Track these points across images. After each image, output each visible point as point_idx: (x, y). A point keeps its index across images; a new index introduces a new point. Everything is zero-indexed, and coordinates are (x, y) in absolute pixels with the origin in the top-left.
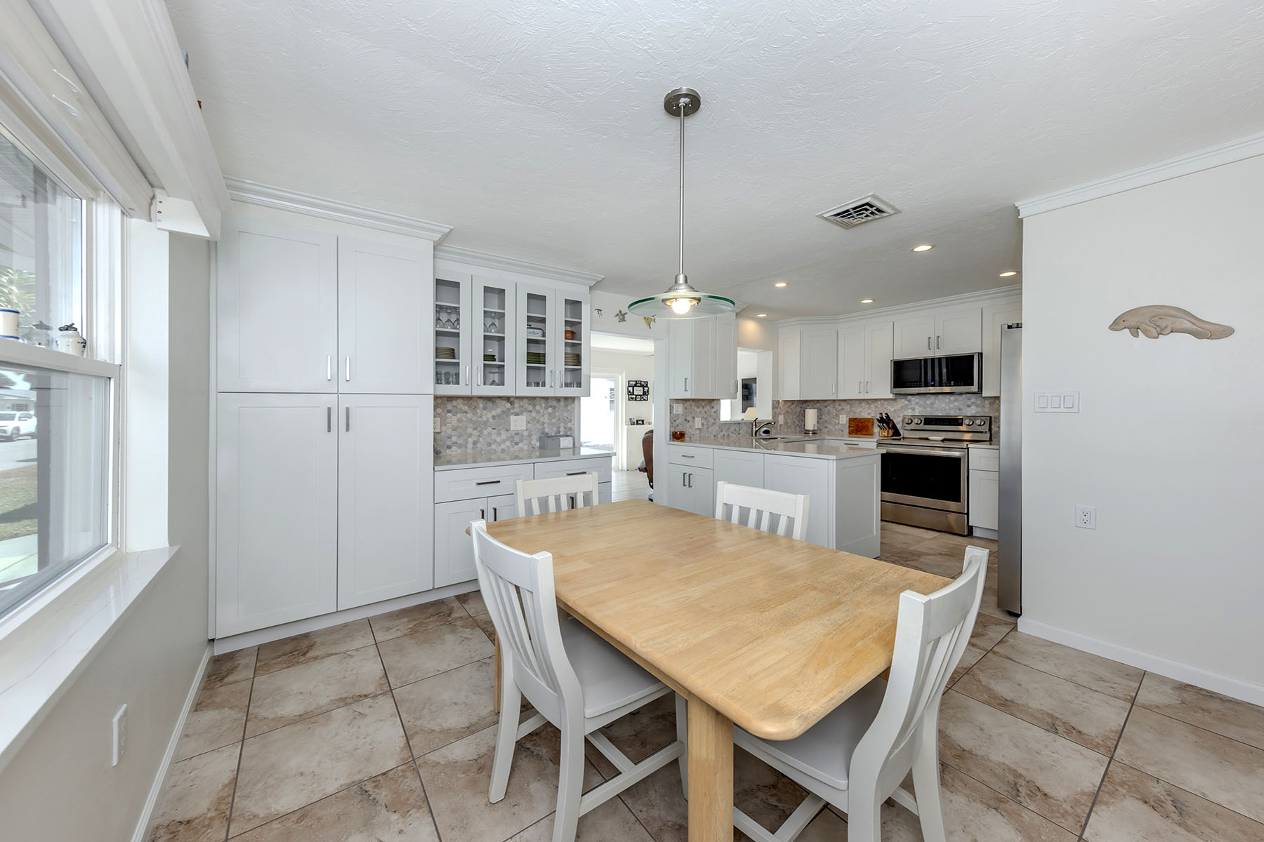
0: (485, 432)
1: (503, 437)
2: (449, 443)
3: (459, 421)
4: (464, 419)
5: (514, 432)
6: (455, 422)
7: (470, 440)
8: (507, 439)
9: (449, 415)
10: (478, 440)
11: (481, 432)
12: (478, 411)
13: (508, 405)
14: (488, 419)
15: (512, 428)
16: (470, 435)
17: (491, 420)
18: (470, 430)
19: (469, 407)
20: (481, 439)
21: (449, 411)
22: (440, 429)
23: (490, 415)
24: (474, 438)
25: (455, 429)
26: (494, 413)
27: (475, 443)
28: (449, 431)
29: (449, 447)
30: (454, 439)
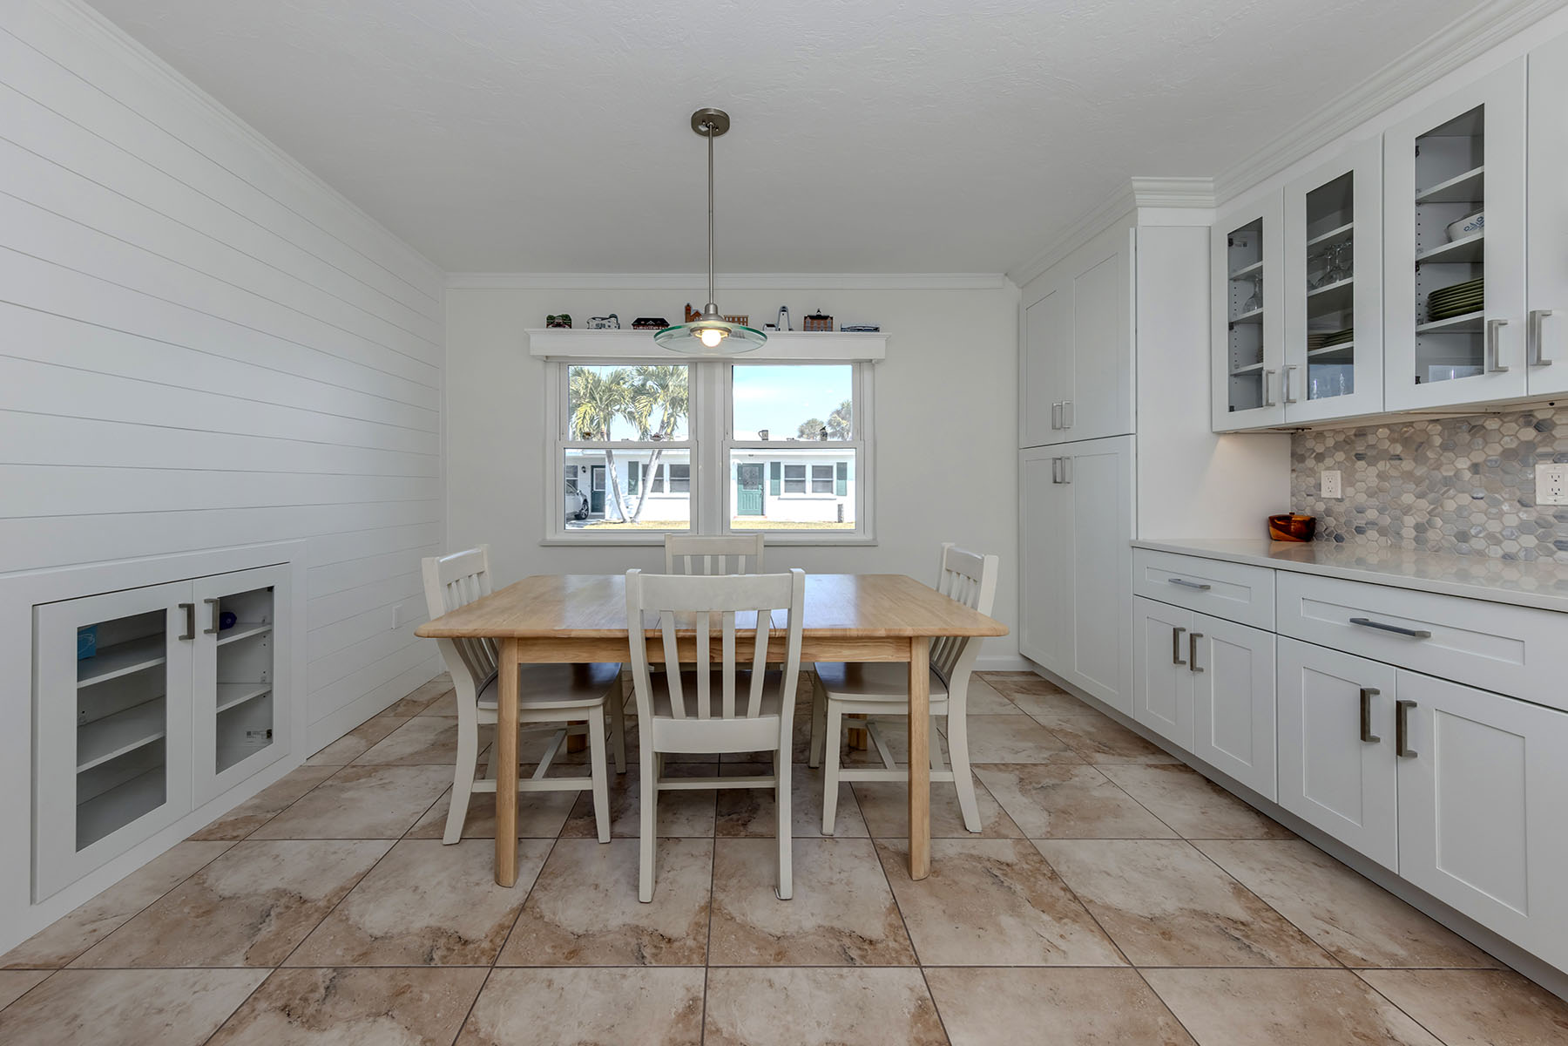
0: (1450, 505)
1: (1512, 520)
2: (1362, 523)
3: (1381, 476)
4: (1394, 473)
5: (1552, 511)
6: (1373, 481)
7: (1410, 521)
8: (1524, 528)
9: (1361, 464)
10: (1429, 522)
11: (1438, 503)
12: (1429, 454)
13: (1529, 434)
14: (1458, 473)
15: (1543, 497)
16: (1407, 510)
17: (1467, 475)
18: (1408, 498)
19: (1404, 446)
20: (1438, 522)
21: (1359, 457)
22: (1343, 491)
23: (1463, 464)
24: (1421, 518)
25: (1371, 494)
26: (1478, 457)
27: (1420, 528)
28: (1362, 498)
29: (1360, 530)
30: (1372, 514)
